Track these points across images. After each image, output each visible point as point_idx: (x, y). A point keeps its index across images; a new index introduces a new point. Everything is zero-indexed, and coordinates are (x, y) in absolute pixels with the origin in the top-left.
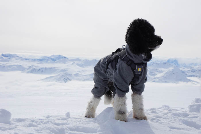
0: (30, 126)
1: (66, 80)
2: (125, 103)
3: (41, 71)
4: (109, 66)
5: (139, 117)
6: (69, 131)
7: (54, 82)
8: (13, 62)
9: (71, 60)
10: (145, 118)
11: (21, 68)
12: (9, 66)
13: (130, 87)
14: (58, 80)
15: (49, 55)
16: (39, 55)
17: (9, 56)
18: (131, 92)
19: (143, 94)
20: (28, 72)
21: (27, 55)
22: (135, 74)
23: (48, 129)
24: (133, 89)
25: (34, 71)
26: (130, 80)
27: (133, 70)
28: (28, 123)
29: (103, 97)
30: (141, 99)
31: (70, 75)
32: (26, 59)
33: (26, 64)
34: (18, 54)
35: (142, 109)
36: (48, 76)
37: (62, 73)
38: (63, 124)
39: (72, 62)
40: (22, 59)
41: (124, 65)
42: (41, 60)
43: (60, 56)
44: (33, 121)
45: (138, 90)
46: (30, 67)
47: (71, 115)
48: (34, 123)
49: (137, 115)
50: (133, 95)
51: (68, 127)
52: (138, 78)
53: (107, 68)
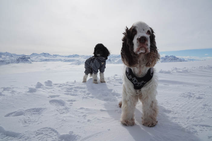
0: (60, 87)
1: (79, 64)
2: (97, 77)
3: (69, 61)
6: (75, 89)
7: (74, 65)
8: (58, 58)
9: (81, 56)
10: (105, 82)
11: (61, 60)
12: (56, 59)
13: (99, 70)
14: (76, 64)
16: (68, 55)
17: (56, 56)
18: (99, 72)
20: (64, 62)
22: (101, 65)
23: (66, 88)
24: (100, 71)
25: (66, 61)
27: (100, 63)
28: (58, 85)
30: (103, 75)
31: (81, 62)
32: (63, 56)
35: (103, 79)
36: (72, 63)
38: (72, 86)
40: (61, 56)
42: (69, 57)
44: (61, 85)
45: (102, 71)
46: (64, 59)
47: (76, 81)
48: (61, 86)
50: (100, 73)
51: (74, 87)
52: (102, 67)
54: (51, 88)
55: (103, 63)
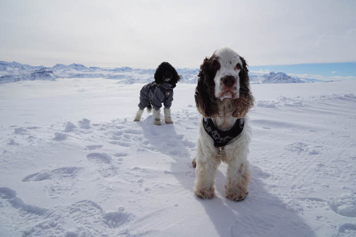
0: (102, 129)
1: (132, 83)
2: (159, 114)
3: (115, 77)
4: (150, 91)
5: (169, 122)
6: (125, 134)
7: (123, 84)
8: (97, 72)
9: (134, 70)
10: (172, 123)
11: (102, 76)
12: (95, 75)
13: (163, 104)
14: (126, 83)
15: (120, 67)
16: (113, 67)
17: (94, 68)
18: (163, 106)
19: (170, 108)
20: (107, 78)
21: (106, 67)
22: (165, 96)
23: (112, 132)
24: (164, 105)
25: (110, 77)
26: (163, 100)
27: (164, 93)
28: (101, 127)
29: (146, 109)
30: (169, 111)
31: (134, 80)
32: (106, 70)
33: (105, 73)
34: (100, 67)
35: (170, 117)
36: (120, 80)
37: (129, 79)
38: (122, 128)
39: (135, 72)
40: (103, 70)
41: (159, 90)
42: (115, 70)
43: (127, 67)
44: (104, 125)
45: (168, 106)
46: (108, 75)
47: (127, 120)
48: (104, 127)
49: (167, 121)
50: (164, 109)
51: (124, 130)
52: (168, 99)
53: (149, 92)
54: (89, 133)
55: (168, 94)
